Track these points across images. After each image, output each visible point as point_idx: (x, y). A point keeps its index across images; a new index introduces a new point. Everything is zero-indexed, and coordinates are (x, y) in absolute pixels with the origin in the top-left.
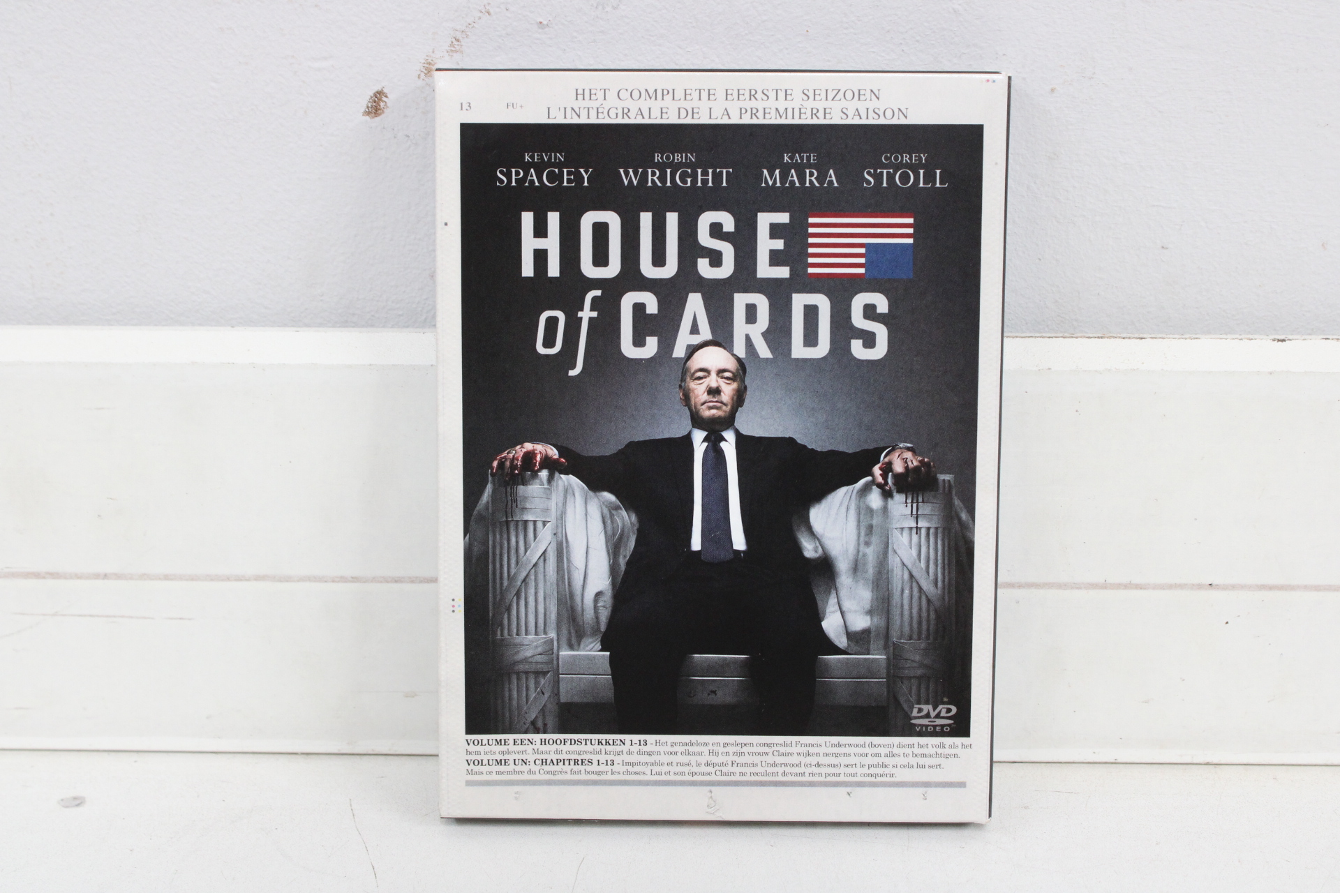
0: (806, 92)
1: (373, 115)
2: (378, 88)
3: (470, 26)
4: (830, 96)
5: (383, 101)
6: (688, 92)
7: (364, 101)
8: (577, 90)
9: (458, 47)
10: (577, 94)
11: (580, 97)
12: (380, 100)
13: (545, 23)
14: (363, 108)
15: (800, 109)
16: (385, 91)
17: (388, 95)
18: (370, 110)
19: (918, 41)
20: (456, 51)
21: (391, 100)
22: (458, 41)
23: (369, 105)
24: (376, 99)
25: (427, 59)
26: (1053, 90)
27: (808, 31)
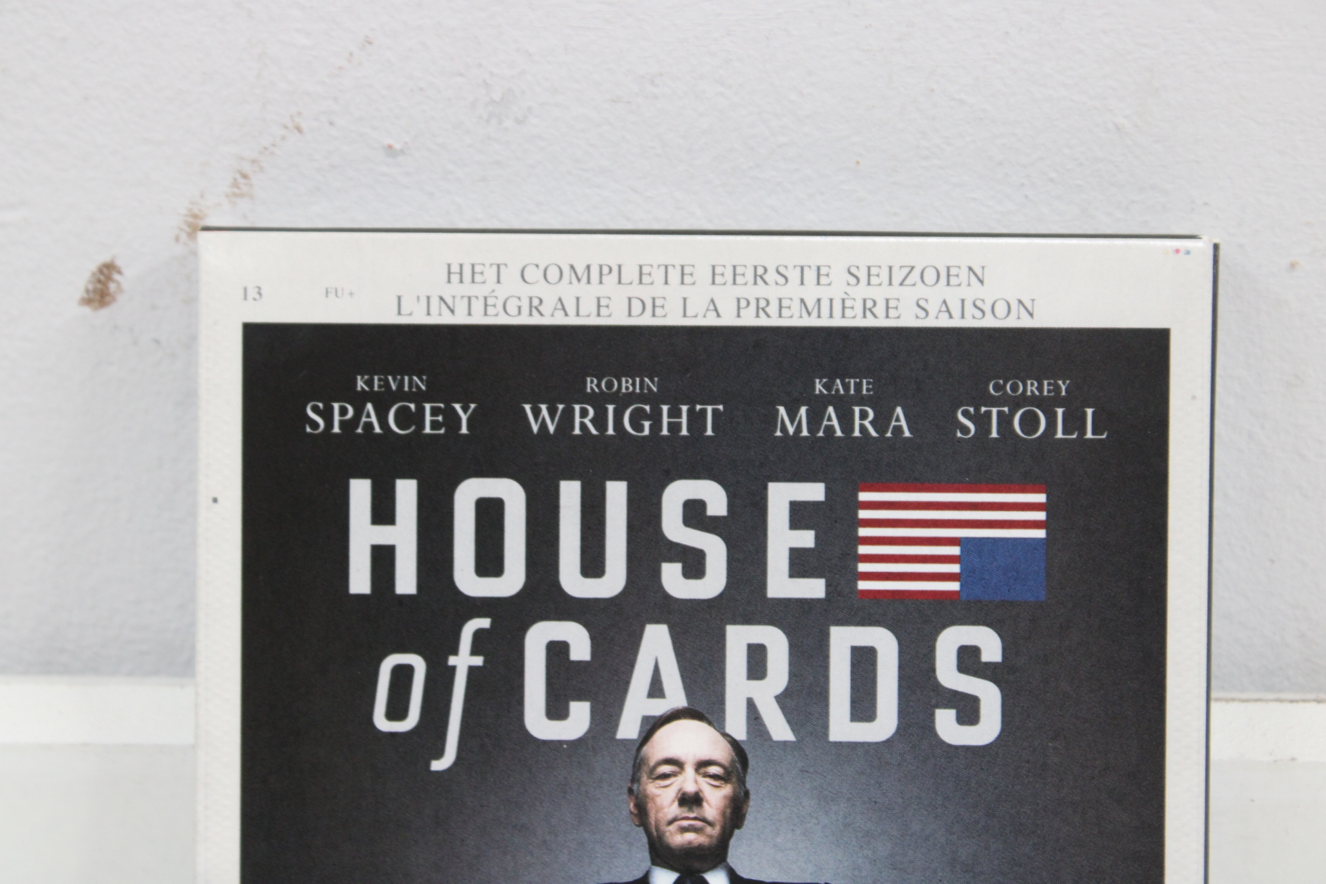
0: (853, 270)
1: (98, 305)
2: (106, 258)
3: (267, 153)
4: (898, 277)
5: (114, 281)
6: (645, 270)
7: (81, 280)
8: (449, 266)
9: (245, 189)
10: (449, 273)
11: (455, 278)
12: (109, 278)
13: (397, 146)
14: (80, 293)
15: (843, 300)
16: (119, 263)
17: (124, 270)
18: (92, 296)
19: (1052, 180)
20: (242, 195)
21: (127, 279)
22: (245, 176)
23: (91, 287)
24: (102, 278)
25: (190, 210)
26: (1293, 266)
27: (858, 163)
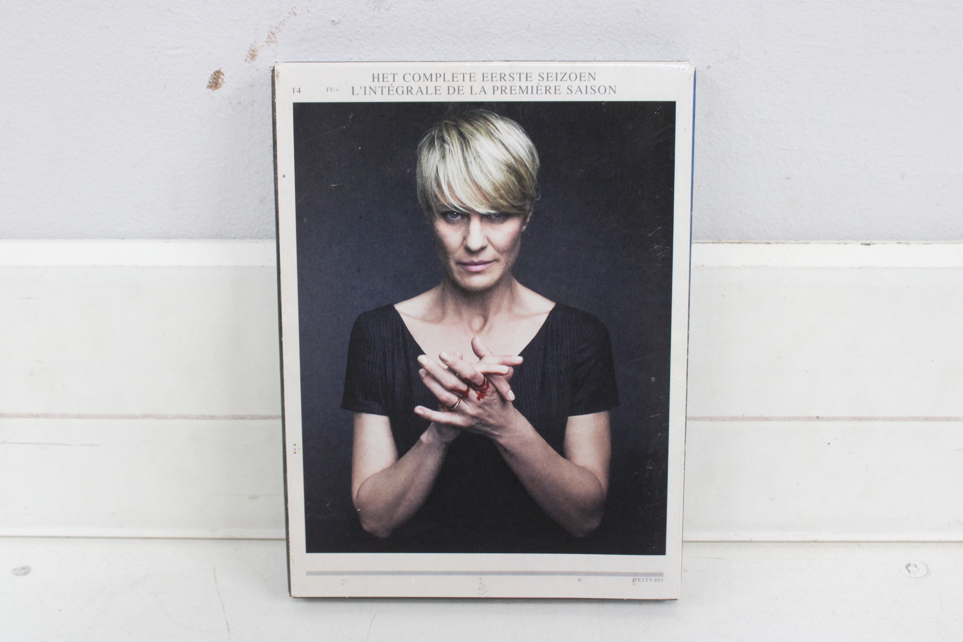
1: (214, 88)
2: (217, 69)
3: (282, 24)
5: (221, 78)
7: (207, 78)
9: (273, 39)
12: (218, 77)
13: (336, 21)
14: (207, 83)
16: (222, 70)
17: (224, 74)
18: (212, 84)
19: (610, 32)
20: (272, 42)
21: (226, 77)
22: (273, 34)
23: (211, 81)
24: (216, 77)
25: (251, 48)
26: (709, 67)
27: (529, 25)
